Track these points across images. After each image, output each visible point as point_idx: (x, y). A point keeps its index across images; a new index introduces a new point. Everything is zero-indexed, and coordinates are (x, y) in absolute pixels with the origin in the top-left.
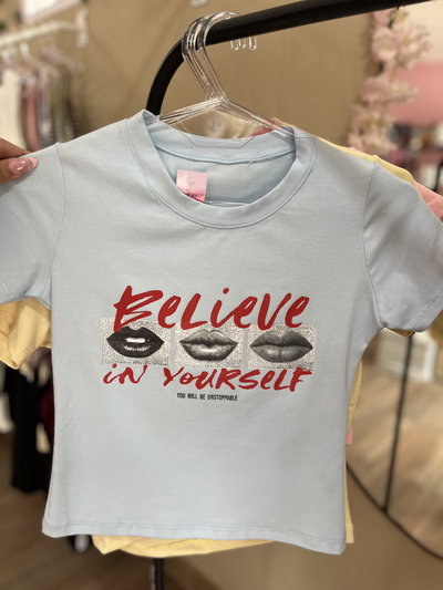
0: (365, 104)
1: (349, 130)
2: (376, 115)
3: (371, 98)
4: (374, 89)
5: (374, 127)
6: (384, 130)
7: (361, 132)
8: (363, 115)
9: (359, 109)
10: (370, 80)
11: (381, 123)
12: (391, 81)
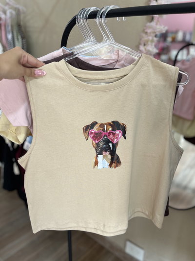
0: (146, 33)
1: (140, 44)
2: (150, 38)
3: (149, 31)
4: (150, 27)
5: (149, 43)
6: (154, 44)
7: (145, 45)
8: (145, 38)
9: (144, 35)
10: (148, 24)
11: (152, 41)
12: (157, 24)
